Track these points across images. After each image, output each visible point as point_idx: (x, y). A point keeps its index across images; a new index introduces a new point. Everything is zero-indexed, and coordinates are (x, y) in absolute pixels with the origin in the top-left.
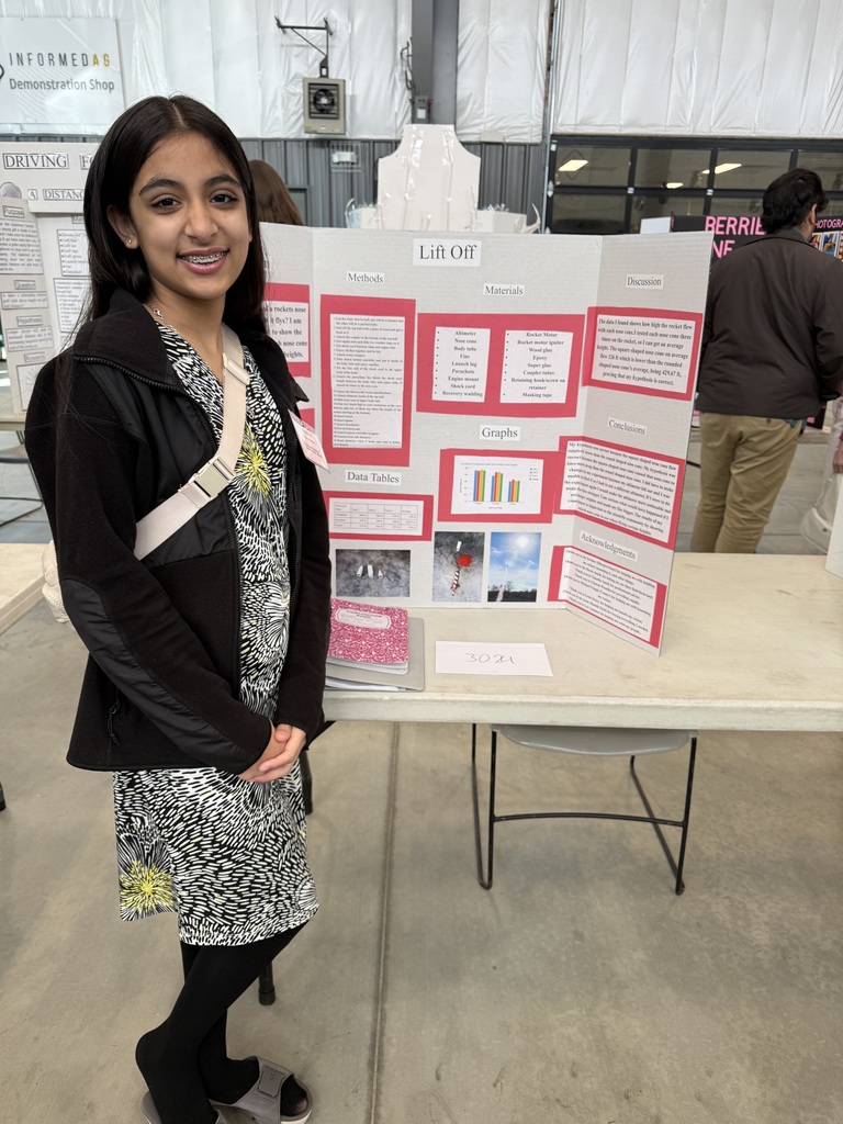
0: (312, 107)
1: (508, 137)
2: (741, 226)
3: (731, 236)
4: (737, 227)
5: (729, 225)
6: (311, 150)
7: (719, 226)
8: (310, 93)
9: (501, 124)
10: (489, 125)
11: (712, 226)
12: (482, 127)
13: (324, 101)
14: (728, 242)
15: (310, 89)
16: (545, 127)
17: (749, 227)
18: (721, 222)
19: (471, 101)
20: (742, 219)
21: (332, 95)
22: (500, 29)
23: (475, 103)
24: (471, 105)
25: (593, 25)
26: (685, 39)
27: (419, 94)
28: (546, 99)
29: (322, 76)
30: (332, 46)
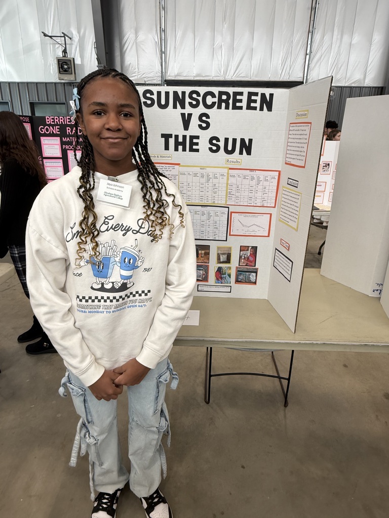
0: (61, 69)
1: (147, 81)
2: (61, 120)
3: (57, 125)
4: (59, 121)
5: (56, 120)
6: (66, 87)
7: (51, 120)
8: (59, 63)
9: (144, 76)
10: (139, 76)
11: (49, 120)
12: (136, 77)
13: (66, 67)
14: (57, 127)
15: (59, 62)
16: (162, 77)
17: (64, 121)
18: (52, 119)
19: (131, 66)
20: (60, 117)
21: (68, 64)
22: (141, 37)
23: (132, 67)
24: (130, 68)
25: (179, 34)
26: (218, 40)
27: (101, 64)
28: (162, 65)
29: (63, 56)
30: (71, 44)
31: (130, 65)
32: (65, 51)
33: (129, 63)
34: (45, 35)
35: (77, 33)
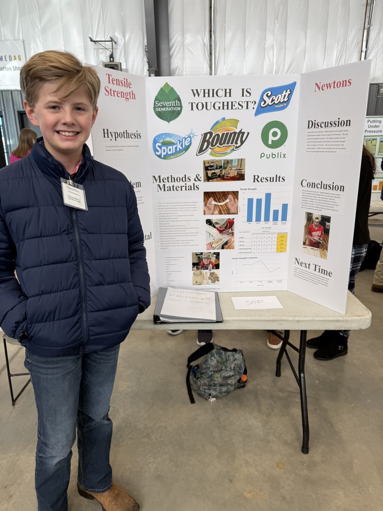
22: (189, 39)
23: (179, 70)
24: (177, 71)
25: (229, 35)
26: (270, 40)
27: (151, 67)
28: (211, 67)
29: (110, 61)
30: (116, 48)
31: (177, 68)
32: (111, 56)
33: (176, 66)
34: (92, 40)
35: (122, 37)
